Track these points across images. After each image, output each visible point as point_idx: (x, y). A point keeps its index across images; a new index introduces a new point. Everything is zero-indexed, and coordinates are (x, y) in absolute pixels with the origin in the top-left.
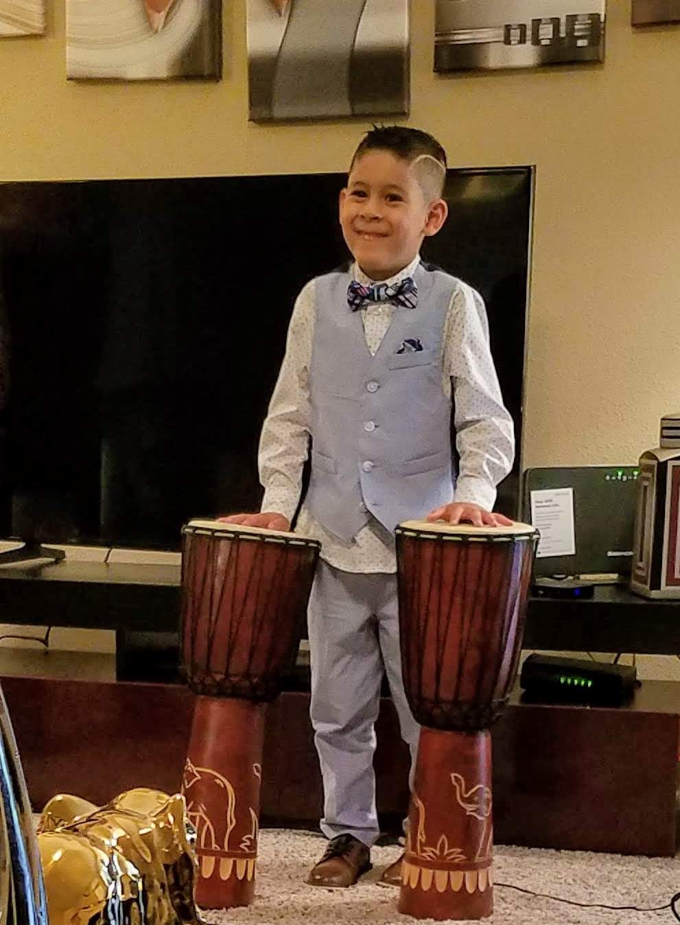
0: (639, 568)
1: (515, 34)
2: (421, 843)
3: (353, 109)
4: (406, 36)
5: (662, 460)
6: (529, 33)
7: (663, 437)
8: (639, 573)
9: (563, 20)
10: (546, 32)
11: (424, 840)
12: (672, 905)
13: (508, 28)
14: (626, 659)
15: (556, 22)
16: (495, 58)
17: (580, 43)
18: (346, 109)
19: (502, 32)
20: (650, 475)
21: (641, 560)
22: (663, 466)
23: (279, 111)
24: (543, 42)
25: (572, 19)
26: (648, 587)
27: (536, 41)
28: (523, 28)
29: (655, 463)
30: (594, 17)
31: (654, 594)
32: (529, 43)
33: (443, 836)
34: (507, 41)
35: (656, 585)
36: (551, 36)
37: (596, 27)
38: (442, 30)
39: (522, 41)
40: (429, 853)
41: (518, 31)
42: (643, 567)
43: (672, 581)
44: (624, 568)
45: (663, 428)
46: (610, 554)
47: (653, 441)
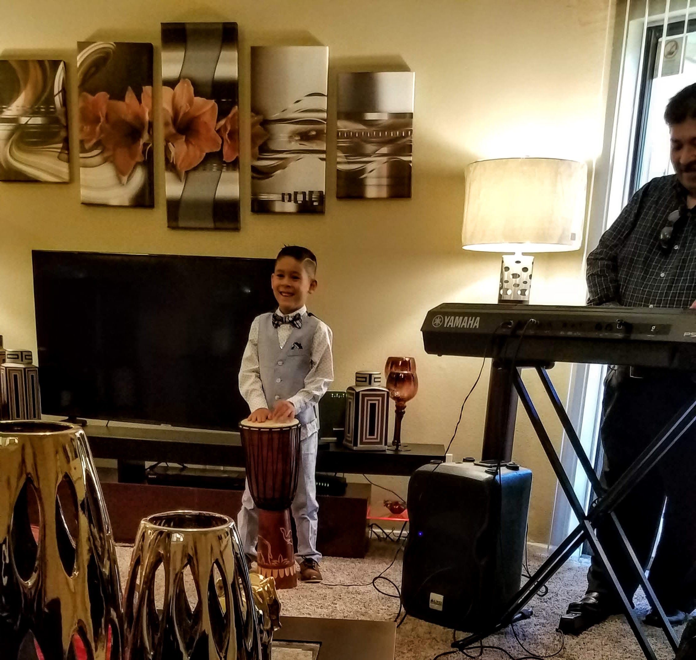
0: (349, 437)
1: (286, 197)
2: (270, 559)
3: (215, 225)
4: (238, 195)
5: (357, 391)
6: (293, 197)
7: (357, 381)
8: (348, 438)
9: (307, 193)
10: (300, 198)
11: (272, 558)
12: (373, 582)
13: (283, 195)
14: (340, 475)
15: (304, 194)
16: (278, 207)
17: (315, 204)
18: (211, 225)
19: (281, 196)
20: (352, 397)
21: (349, 433)
22: (358, 394)
23: (181, 224)
24: (299, 202)
25: (311, 193)
26: (352, 445)
27: (296, 201)
28: (290, 195)
29: (354, 392)
30: (321, 192)
31: (355, 448)
32: (293, 202)
33: (280, 555)
34: (283, 200)
35: (356, 444)
36: (302, 200)
37: (321, 197)
38: (255, 194)
39: (290, 201)
40: (275, 563)
41: (288, 196)
42: (350, 436)
43: (362, 443)
44: (340, 435)
45: (357, 377)
46: (334, 429)
47: (353, 383)
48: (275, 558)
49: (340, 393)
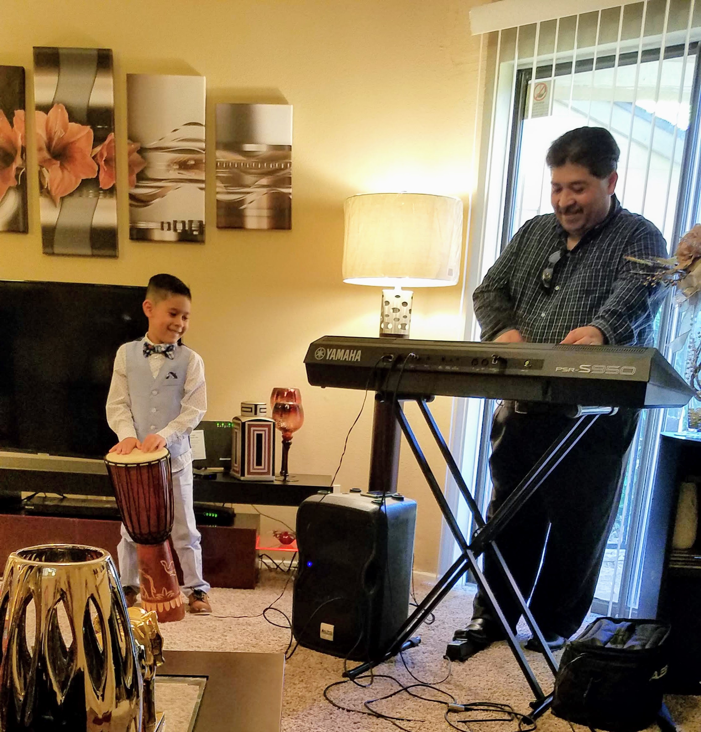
1: (166, 226)
3: (92, 252)
4: (116, 221)
5: (243, 421)
6: (172, 226)
7: (242, 411)
8: (235, 469)
9: (187, 222)
10: (180, 227)
11: (155, 592)
12: (264, 613)
13: (162, 223)
14: (228, 505)
15: (184, 223)
16: (157, 235)
17: (195, 233)
18: (89, 252)
19: (160, 225)
20: (237, 427)
21: (236, 463)
22: (244, 424)
23: (57, 250)
24: (179, 231)
25: (191, 222)
26: (240, 475)
27: (175, 230)
28: (169, 224)
29: (240, 422)
30: (201, 222)
31: (242, 478)
32: (172, 231)
33: (164, 588)
34: (162, 229)
35: (243, 475)
36: (182, 229)
37: (201, 227)
38: (133, 221)
39: (169, 229)
40: (159, 597)
41: (167, 225)
42: (237, 466)
43: (249, 473)
44: (227, 466)
45: (242, 407)
46: (221, 459)
47: (239, 413)
48: (159, 591)
49: (226, 423)
